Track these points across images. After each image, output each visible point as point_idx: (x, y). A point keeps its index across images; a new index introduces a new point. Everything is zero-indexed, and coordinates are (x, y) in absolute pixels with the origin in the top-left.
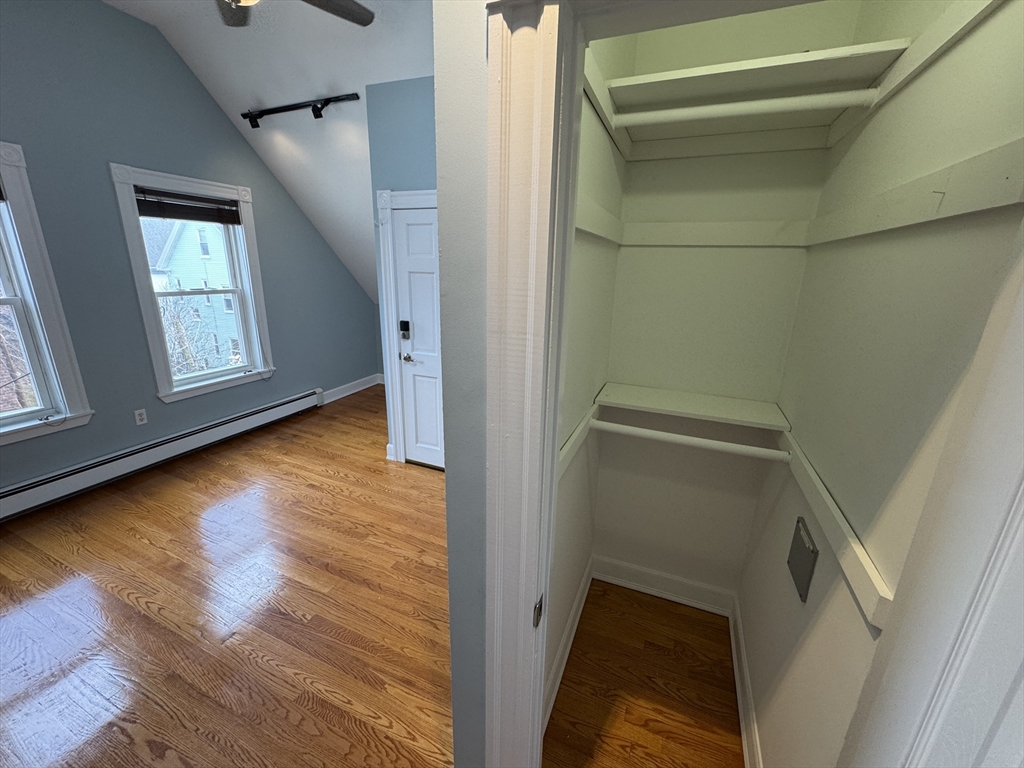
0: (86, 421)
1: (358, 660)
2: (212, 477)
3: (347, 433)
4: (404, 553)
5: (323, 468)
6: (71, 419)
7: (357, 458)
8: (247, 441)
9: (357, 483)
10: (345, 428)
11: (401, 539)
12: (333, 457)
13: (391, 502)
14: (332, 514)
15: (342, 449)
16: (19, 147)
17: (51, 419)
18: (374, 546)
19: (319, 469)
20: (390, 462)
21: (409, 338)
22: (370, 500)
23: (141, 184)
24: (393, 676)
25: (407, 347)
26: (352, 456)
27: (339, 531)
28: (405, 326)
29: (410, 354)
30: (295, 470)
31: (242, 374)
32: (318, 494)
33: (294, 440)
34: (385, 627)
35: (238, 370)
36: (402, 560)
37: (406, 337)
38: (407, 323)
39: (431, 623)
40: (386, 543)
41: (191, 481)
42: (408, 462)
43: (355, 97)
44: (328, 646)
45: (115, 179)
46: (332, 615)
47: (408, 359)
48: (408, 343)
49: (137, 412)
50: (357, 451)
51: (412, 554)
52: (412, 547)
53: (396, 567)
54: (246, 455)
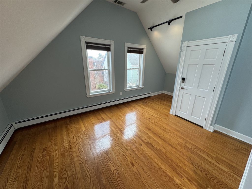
0: (114, 93)
1: (173, 166)
2: (131, 108)
3: (158, 104)
4: (180, 141)
5: (154, 112)
6: (113, 92)
7: (161, 111)
8: (136, 102)
9: (163, 117)
10: (157, 103)
11: (178, 137)
12: (156, 110)
13: (173, 125)
14: (158, 124)
15: (157, 108)
16: (114, 41)
17: (110, 91)
18: (171, 136)
19: (153, 112)
20: (170, 114)
21: (184, 83)
22: (167, 123)
23: (129, 46)
24: (184, 176)
25: (183, 85)
26: (160, 110)
27: (161, 129)
28: (183, 79)
29: (183, 87)
30: (147, 111)
31: (138, 87)
32: (154, 118)
33: (146, 103)
34: (179, 160)
35: (137, 86)
36: (180, 142)
37: (183, 82)
38: (185, 78)
39: (194, 166)
40: (174, 136)
41: (128, 108)
42: (176, 115)
43: (181, 17)
44: (164, 158)
45: (125, 46)
46: (163, 150)
47: (182, 88)
48: (184, 84)
49: (121, 92)
50: (161, 109)
51: (183, 142)
52: (182, 140)
53: (178, 144)
54: (137, 105)
